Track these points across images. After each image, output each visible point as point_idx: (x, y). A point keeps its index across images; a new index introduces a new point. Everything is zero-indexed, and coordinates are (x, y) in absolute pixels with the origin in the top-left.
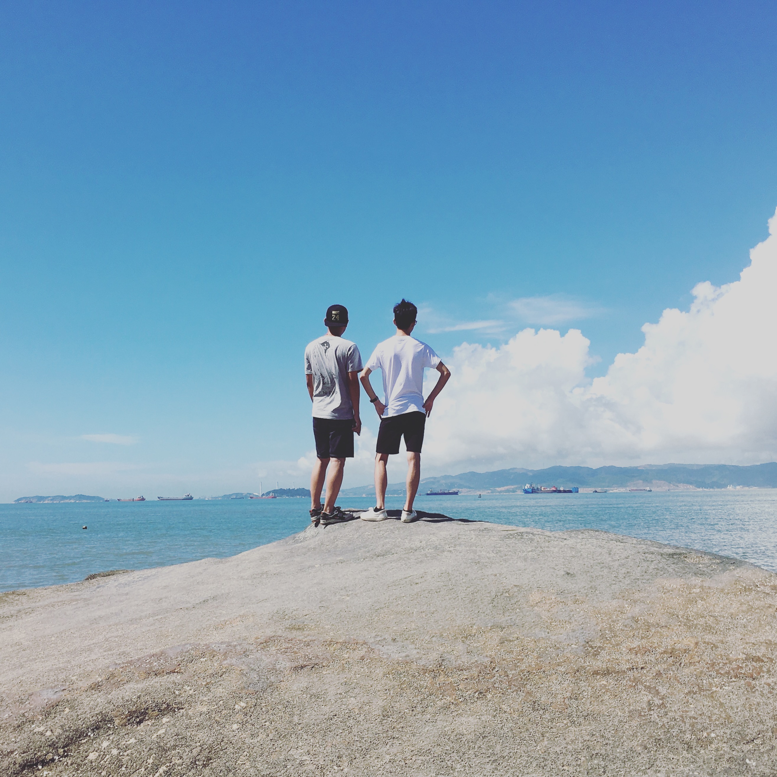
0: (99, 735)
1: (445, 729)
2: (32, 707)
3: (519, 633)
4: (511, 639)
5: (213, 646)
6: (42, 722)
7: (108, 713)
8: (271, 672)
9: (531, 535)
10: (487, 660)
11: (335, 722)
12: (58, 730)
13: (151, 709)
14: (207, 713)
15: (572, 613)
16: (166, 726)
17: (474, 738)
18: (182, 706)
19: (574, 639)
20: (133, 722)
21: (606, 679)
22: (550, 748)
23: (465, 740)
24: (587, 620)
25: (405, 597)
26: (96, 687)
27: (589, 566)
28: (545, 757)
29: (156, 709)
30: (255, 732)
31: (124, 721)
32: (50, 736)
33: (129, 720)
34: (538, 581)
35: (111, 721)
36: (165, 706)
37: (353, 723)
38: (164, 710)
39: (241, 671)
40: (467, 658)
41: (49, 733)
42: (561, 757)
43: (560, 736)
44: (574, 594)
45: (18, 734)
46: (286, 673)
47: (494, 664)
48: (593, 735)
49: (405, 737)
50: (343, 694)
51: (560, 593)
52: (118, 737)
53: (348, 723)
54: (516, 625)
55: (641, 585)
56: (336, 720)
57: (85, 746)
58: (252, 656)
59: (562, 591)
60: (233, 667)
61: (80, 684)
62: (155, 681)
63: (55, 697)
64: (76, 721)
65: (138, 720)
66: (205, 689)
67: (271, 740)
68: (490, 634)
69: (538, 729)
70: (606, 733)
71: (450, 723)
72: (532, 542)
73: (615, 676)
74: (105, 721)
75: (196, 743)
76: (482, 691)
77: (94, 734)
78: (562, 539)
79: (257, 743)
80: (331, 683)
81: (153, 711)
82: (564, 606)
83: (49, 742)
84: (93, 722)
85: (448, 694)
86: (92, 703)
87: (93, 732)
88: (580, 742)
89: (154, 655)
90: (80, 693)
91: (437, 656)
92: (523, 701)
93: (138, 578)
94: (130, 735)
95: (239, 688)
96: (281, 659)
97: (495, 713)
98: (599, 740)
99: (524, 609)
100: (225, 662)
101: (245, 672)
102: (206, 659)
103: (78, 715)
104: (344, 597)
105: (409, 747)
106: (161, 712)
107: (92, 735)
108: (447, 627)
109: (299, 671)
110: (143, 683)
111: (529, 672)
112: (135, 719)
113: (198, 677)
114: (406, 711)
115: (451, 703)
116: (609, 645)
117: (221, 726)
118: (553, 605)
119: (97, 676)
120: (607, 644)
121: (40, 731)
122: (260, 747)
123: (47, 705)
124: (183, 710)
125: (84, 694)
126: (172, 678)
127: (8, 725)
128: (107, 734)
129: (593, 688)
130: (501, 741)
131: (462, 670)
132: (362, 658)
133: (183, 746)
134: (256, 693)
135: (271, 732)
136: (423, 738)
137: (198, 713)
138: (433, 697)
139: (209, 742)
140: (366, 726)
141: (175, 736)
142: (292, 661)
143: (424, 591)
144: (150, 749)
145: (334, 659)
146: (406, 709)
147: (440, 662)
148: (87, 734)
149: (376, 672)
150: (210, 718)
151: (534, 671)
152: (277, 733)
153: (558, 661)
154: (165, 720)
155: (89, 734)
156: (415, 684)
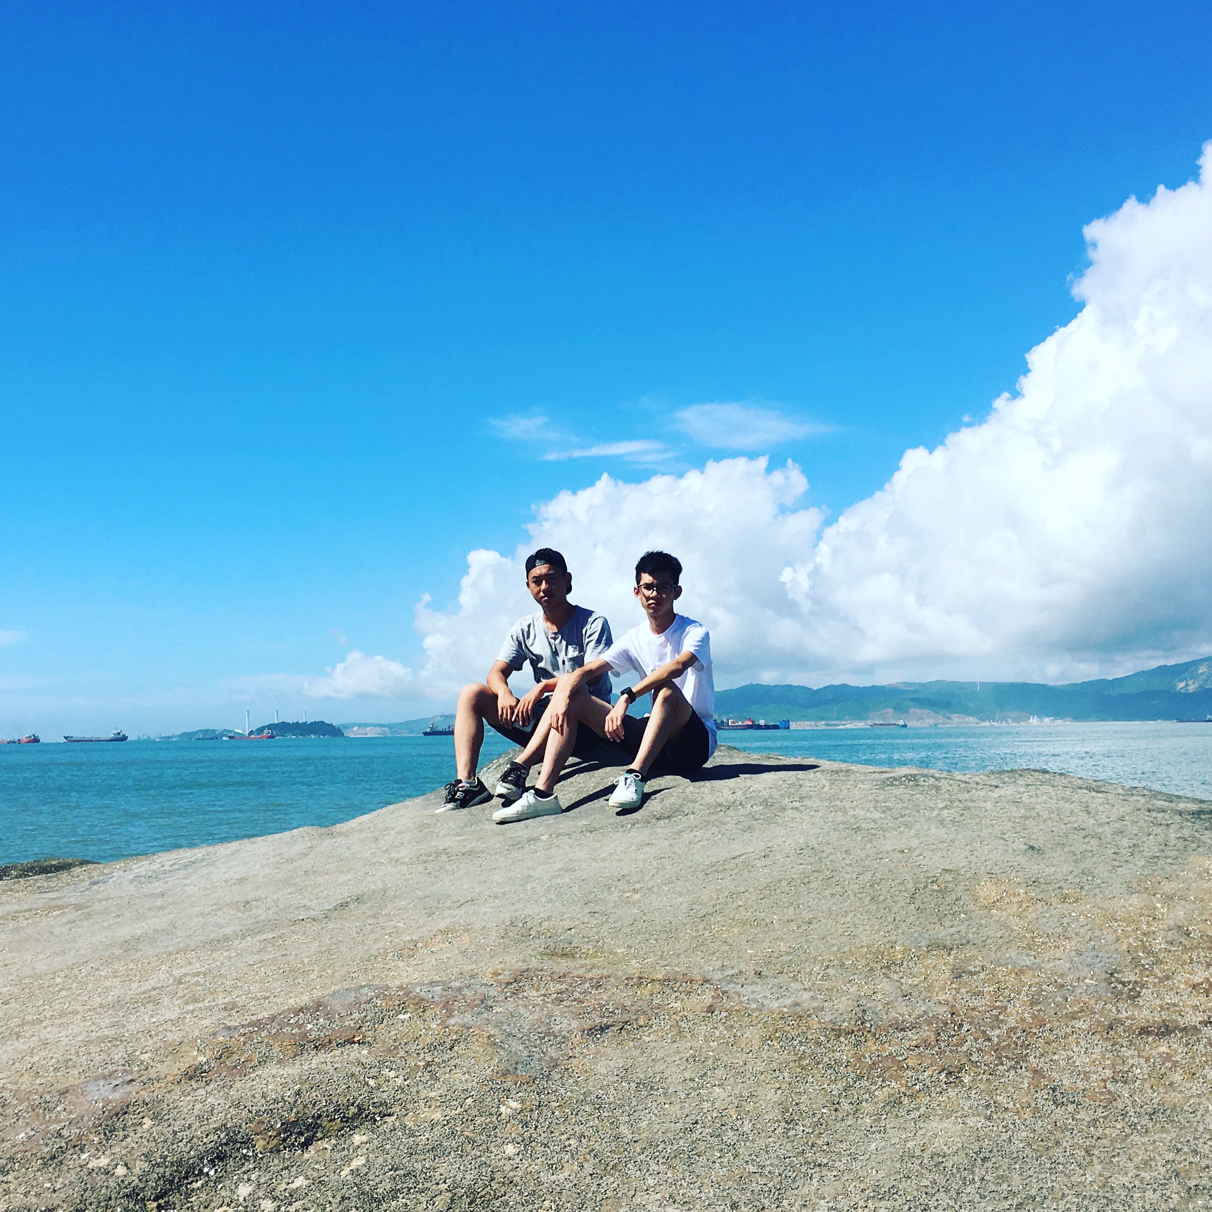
0: (226, 1172)
1: (908, 1146)
2: (73, 1116)
3: (983, 957)
4: (972, 969)
5: (418, 990)
6: (100, 1148)
7: (240, 1126)
8: (546, 1040)
9: (932, 779)
10: (943, 1011)
11: (700, 1136)
12: (138, 1162)
13: (327, 1116)
14: (445, 1122)
15: (1065, 921)
16: (364, 1150)
17: (966, 1161)
18: (389, 1111)
19: (1087, 969)
20: (293, 1144)
21: (1166, 1042)
22: (1110, 1177)
23: (951, 1165)
24: (1098, 933)
25: (746, 894)
26: (196, 1074)
27: (1062, 834)
28: (1107, 1195)
29: (336, 1117)
30: (555, 1159)
31: (275, 1142)
32: (125, 1176)
33: (284, 1140)
34: (986, 861)
35: (247, 1142)
36: (353, 1110)
37: (735, 1138)
38: (353, 1119)
39: (489, 1037)
40: (907, 1006)
41: (120, 1171)
42: (1136, 1195)
43: (1119, 1154)
44: (1058, 885)
45: (56, 1174)
46: (575, 1040)
47: (960, 1018)
48: (1179, 1150)
49: (840, 1164)
50: (697, 1079)
51: (1031, 883)
52: (269, 1176)
53: (725, 1139)
54: (971, 943)
55: (1168, 869)
56: (700, 1131)
57: (201, 1195)
58: (499, 1009)
59: (1034, 879)
60: (471, 1030)
61: (163, 1069)
62: (318, 1060)
63: (117, 1095)
64: (173, 1144)
65: (303, 1140)
66: (427, 1076)
67: (591, 1175)
68: (930, 961)
69: (1076, 1141)
70: (1199, 1146)
71: (912, 1134)
72: (939, 792)
73: (1182, 1038)
74: (236, 1142)
75: (438, 1184)
76: (951, 1069)
77: (216, 1170)
78: (991, 786)
79: (565, 1183)
80: (669, 1060)
81: (331, 1121)
82: (1046, 907)
83: (126, 1187)
84: (210, 1146)
85: (891, 1076)
86: (198, 1106)
87: (214, 1166)
88: (1159, 1164)
89: (302, 1008)
90: (165, 1088)
91: (850, 1002)
92: (1032, 1087)
93: (170, 866)
94: (292, 1169)
95: (497, 1073)
96: (558, 1013)
97: (989, 1112)
98: (1192, 1159)
99: (972, 914)
100: (452, 1021)
101: (497, 1041)
102: (409, 1015)
103: (175, 1133)
104: (628, 894)
105: (854, 1184)
106: (347, 1122)
107: (212, 1173)
108: (846, 949)
109: (598, 1036)
110: (294, 1064)
111: (1024, 1031)
112: (296, 1138)
113: (407, 1052)
114: (824, 1111)
115: (901, 1095)
116: (1151, 979)
117: (481, 1148)
118: (1024, 905)
119: (195, 1053)
120: (1147, 976)
121: (100, 1165)
122: (574, 1190)
123: (104, 1112)
124: (393, 1118)
125: (177, 1090)
126: (352, 1054)
127: (28, 1154)
128: (243, 1170)
129: (1147, 1060)
130: (1017, 1166)
131: (903, 1030)
132: (711, 1010)
133: (412, 1191)
134: (534, 1082)
135: (587, 1160)
136: (874, 1164)
137: (426, 1125)
138: (864, 1083)
139: (466, 1183)
140: (762, 1142)
141: (391, 1170)
142: (578, 1016)
143: (780, 881)
144: (343, 1198)
145: (656, 1011)
146: (823, 1107)
147: (860, 1016)
148: (201, 1171)
149: (745, 1036)
150: (453, 1133)
151: (1034, 1030)
152: (597, 1161)
153: (1070, 1010)
154: (357, 1139)
155: (206, 1170)
156: (826, 1059)
